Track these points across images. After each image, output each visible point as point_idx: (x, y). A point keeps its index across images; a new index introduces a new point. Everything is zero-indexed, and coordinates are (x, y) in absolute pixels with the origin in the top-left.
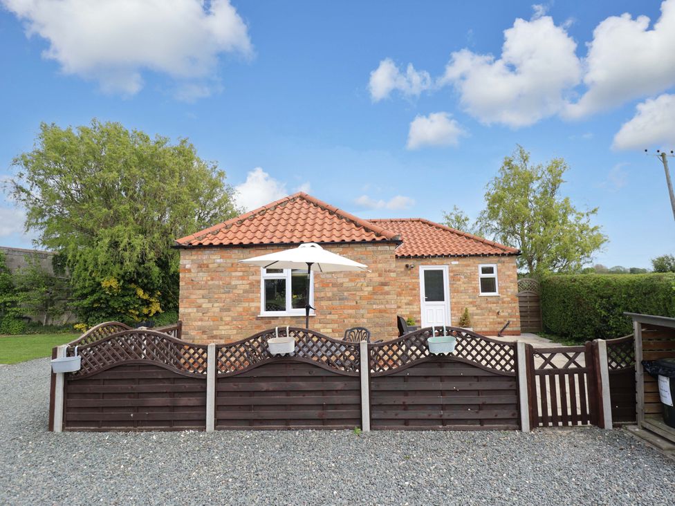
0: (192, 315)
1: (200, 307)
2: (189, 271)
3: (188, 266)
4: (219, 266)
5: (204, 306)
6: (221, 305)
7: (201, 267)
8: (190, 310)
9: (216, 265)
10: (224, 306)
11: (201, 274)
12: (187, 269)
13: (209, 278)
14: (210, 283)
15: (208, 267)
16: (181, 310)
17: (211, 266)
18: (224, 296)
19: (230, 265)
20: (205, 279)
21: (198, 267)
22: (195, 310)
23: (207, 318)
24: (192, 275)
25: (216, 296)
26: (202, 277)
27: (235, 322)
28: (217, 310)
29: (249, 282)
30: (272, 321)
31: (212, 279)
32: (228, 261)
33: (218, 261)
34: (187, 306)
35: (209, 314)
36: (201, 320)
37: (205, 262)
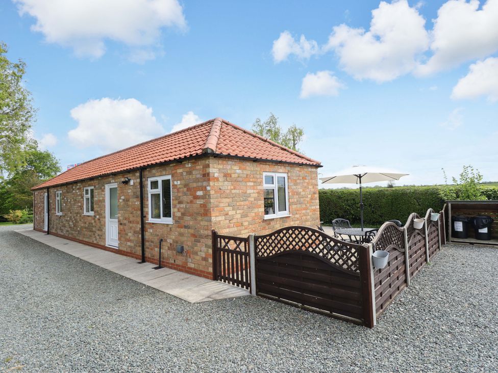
0: (221, 222)
1: (227, 214)
2: (217, 179)
3: (216, 175)
4: (239, 177)
5: (230, 213)
6: (241, 211)
7: (226, 176)
8: (220, 218)
9: (236, 175)
10: (243, 213)
11: (226, 183)
12: (216, 178)
13: (232, 187)
14: (233, 191)
15: (231, 176)
16: (213, 219)
17: (233, 176)
18: (242, 203)
19: (245, 176)
20: (229, 187)
21: (224, 176)
22: (223, 218)
23: (233, 224)
24: (220, 184)
25: (238, 204)
26: (227, 186)
27: (250, 226)
28: (239, 216)
29: (257, 191)
30: (271, 222)
31: (235, 189)
32: (245, 172)
33: (238, 171)
34: (218, 214)
35: (233, 221)
36: (229, 227)
37: (229, 172)
